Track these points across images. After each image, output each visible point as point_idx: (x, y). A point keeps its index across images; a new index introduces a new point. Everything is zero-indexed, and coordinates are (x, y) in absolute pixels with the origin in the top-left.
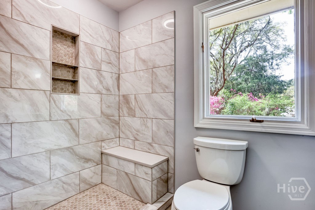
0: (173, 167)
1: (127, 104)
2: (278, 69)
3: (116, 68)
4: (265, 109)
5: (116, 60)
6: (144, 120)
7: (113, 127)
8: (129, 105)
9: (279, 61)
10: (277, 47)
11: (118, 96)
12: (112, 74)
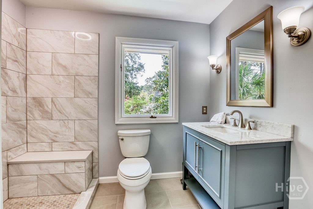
0: (97, 157)
1: (40, 107)
2: (135, 78)
3: (23, 67)
4: (130, 107)
5: (23, 58)
6: (64, 122)
7: (21, 132)
8: (44, 108)
9: (136, 73)
10: (135, 62)
11: (26, 98)
12: (19, 74)
